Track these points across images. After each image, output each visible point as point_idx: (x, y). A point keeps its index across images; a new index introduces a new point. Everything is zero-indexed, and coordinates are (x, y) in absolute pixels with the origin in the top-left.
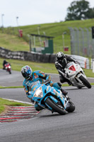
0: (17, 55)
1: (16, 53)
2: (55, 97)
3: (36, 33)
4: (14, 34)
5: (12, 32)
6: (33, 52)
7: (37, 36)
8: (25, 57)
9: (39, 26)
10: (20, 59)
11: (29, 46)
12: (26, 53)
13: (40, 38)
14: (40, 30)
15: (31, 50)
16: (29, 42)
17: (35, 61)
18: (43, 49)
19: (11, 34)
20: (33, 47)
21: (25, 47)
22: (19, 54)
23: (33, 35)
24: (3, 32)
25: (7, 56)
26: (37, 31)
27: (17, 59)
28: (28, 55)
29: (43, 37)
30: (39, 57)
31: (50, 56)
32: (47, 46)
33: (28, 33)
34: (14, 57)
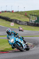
0: (24, 23)
1: (24, 22)
2: (20, 43)
3: (32, 14)
4: (23, 14)
5: (22, 13)
6: (31, 22)
7: (32, 15)
8: (27, 24)
9: (33, 11)
10: (25, 25)
11: (29, 19)
12: (28, 22)
13: (34, 16)
14: (34, 13)
15: (30, 21)
16: (29, 18)
17: (31, 26)
18: (35, 21)
19: (22, 14)
20: (31, 20)
21: (28, 20)
22: (25, 23)
23: (31, 15)
24: (18, 14)
25: (20, 23)
26: (32, 13)
27: (24, 25)
28: (29, 23)
29: (35, 16)
30: (33, 24)
31: (38, 24)
32: (36, 19)
33: (29, 14)
34: (23, 24)
